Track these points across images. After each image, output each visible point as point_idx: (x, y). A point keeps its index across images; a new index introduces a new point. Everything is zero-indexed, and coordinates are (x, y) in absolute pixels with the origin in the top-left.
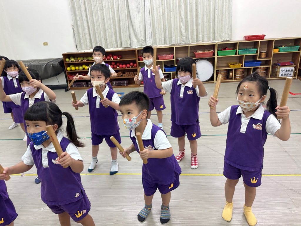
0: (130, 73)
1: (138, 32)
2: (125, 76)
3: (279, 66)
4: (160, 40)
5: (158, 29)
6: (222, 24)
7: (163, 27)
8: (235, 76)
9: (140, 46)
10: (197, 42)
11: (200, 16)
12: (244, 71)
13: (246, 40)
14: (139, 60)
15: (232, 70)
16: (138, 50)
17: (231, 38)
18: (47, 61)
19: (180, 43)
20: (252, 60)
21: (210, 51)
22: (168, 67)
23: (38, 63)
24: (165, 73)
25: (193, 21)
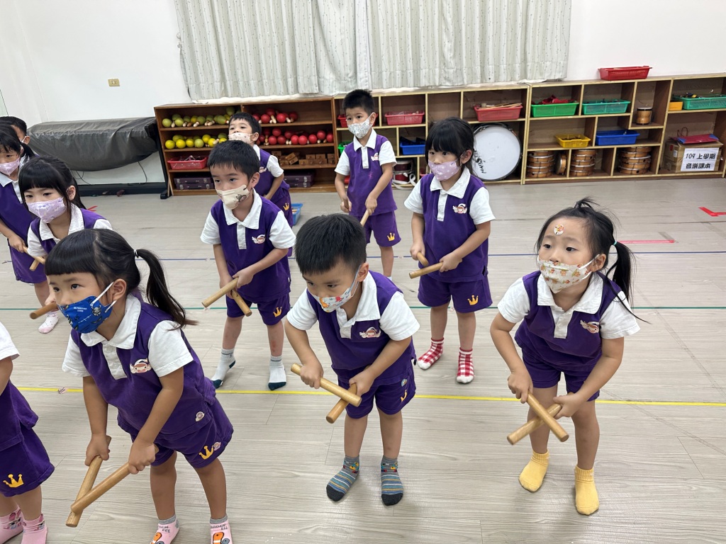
0: (318, 156)
1: (338, 56)
2: (304, 165)
3: (682, 144)
4: (392, 75)
5: (388, 47)
6: (545, 38)
7: (398, 43)
8: (572, 168)
9: (343, 90)
10: (482, 82)
11: (490, 17)
12: (595, 156)
13: (603, 79)
14: (339, 125)
15: (565, 153)
16: (337, 101)
17: (566, 73)
18: (118, 124)
19: (441, 85)
20: (615, 128)
21: (513, 106)
22: (409, 143)
23: (97, 128)
24: (402, 157)
25: (472, 31)
